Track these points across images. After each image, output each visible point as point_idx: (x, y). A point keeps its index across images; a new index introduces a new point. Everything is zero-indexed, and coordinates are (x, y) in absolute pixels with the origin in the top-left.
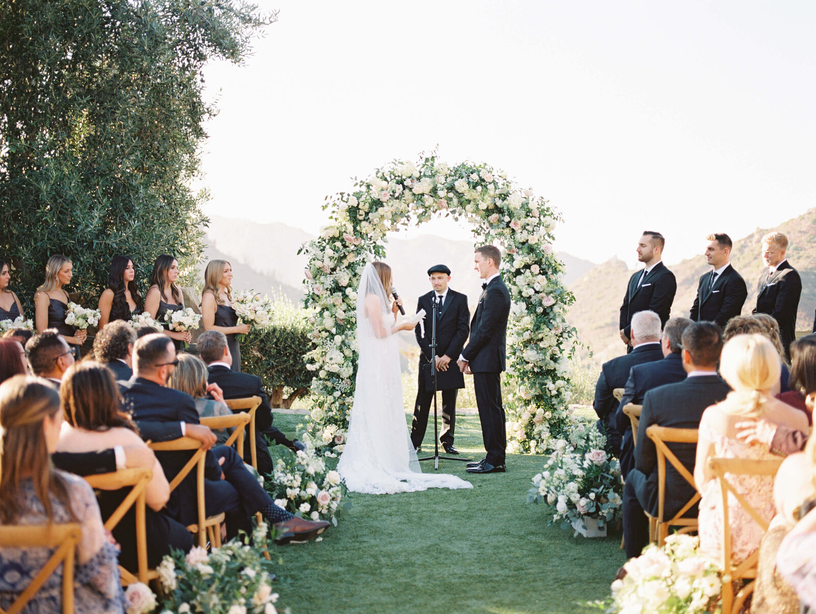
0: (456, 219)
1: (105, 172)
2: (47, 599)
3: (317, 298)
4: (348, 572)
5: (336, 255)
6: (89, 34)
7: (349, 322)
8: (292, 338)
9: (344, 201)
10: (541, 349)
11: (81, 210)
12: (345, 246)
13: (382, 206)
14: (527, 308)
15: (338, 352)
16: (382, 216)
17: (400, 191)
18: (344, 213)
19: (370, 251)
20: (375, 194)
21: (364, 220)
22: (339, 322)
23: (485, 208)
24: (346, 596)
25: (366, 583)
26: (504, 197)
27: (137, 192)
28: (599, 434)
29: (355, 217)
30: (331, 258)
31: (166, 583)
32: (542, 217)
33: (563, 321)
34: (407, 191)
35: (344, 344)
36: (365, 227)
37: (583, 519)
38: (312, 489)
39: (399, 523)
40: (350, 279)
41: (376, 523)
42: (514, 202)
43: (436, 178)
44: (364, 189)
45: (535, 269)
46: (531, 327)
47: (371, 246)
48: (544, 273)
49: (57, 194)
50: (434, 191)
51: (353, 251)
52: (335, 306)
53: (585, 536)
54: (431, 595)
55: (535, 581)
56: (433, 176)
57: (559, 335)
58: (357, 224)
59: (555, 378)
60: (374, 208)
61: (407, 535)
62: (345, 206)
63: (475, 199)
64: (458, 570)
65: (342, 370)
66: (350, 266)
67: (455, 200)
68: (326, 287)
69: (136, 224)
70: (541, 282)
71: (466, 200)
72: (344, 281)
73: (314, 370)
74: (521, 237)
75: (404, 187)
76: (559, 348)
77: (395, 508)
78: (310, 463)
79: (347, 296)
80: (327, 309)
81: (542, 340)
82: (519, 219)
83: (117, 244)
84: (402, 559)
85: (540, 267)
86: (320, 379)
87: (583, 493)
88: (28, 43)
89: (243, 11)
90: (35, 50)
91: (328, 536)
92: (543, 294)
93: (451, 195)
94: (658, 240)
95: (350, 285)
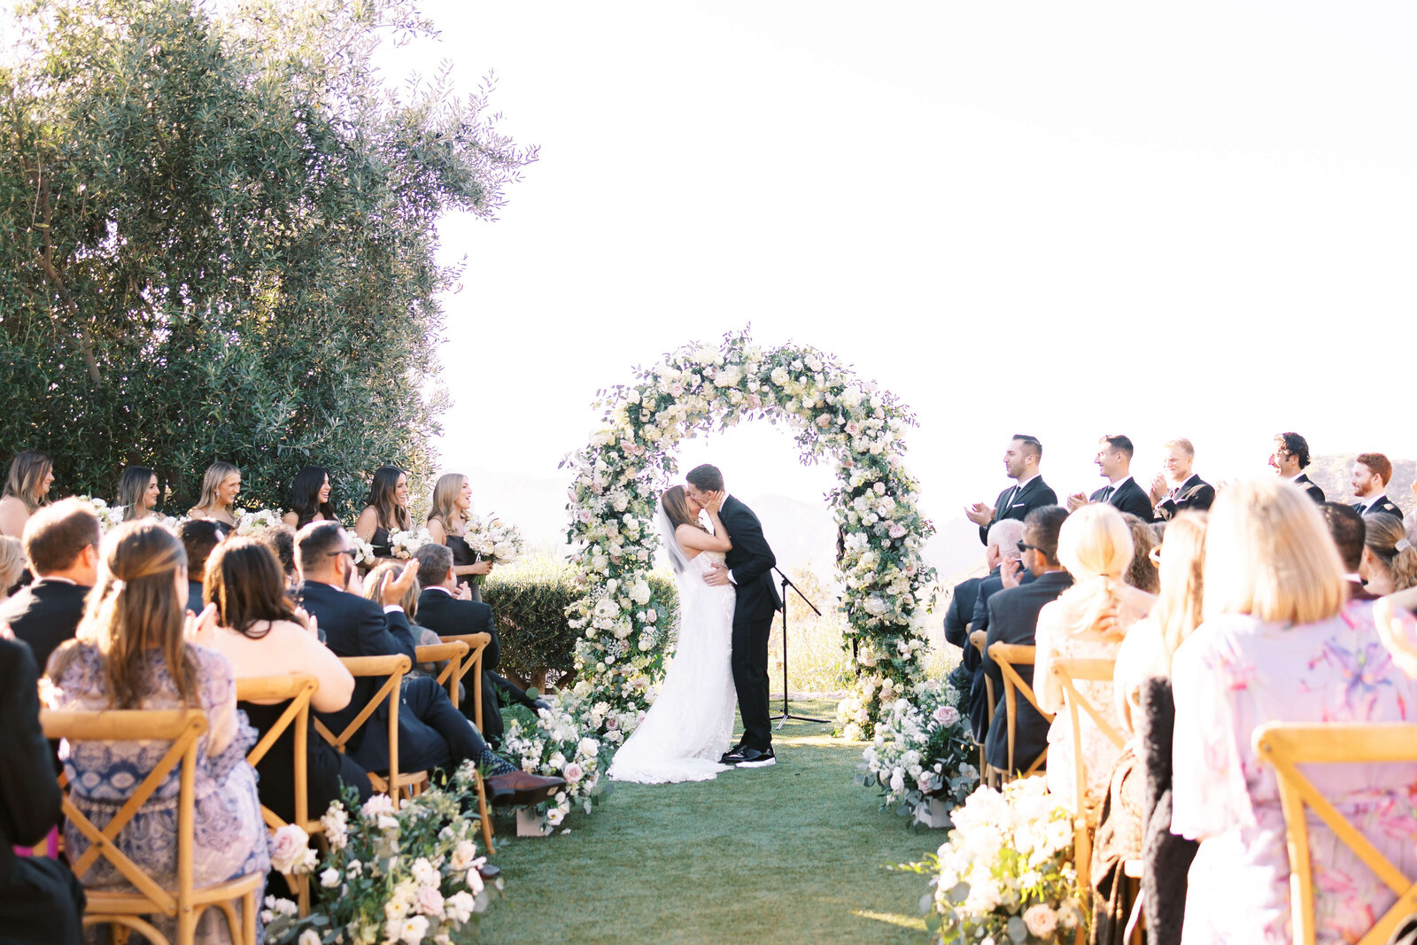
0: (774, 422)
1: (298, 354)
2: (161, 813)
3: (583, 528)
4: (600, 865)
5: (611, 470)
6: (282, 170)
7: (627, 561)
8: (557, 600)
9: (623, 397)
10: (889, 597)
11: (262, 402)
12: (622, 457)
13: (674, 403)
14: (869, 542)
15: (612, 602)
16: (673, 418)
17: (698, 384)
18: (622, 413)
19: (658, 466)
20: (664, 388)
21: (649, 422)
22: (614, 561)
23: (811, 405)
24: (592, 890)
25: (622, 876)
26: (837, 391)
27: (341, 383)
28: (950, 686)
29: (637, 419)
30: (604, 473)
31: (333, 839)
32: (888, 419)
33: (918, 558)
34: (707, 384)
35: (620, 592)
36: (650, 432)
37: (927, 801)
38: (558, 761)
39: (679, 814)
40: (629, 503)
41: (648, 814)
42: (850, 398)
43: (746, 366)
44: (650, 381)
45: (880, 487)
46: (875, 567)
47: (659, 458)
48: (890, 492)
49: (230, 382)
50: (743, 384)
51: (633, 464)
52: (608, 539)
53: (930, 826)
54: (707, 887)
55: (852, 871)
56: (741, 363)
57: (913, 577)
58: (639, 427)
59: (909, 637)
60: (663, 405)
61: (687, 827)
62: (623, 404)
63: (797, 395)
64: (751, 863)
65: (617, 626)
66: (630, 485)
67: (772, 396)
68: (596, 512)
69: (335, 422)
70: (887, 506)
71: (787, 395)
72: (621, 505)
73: (578, 627)
74: (860, 445)
75: (703, 379)
76: (914, 595)
77: (676, 799)
78: (557, 727)
79: (625, 525)
80: (598, 544)
81: (890, 584)
82: (858, 420)
83: (310, 450)
84: (676, 851)
85: (886, 485)
86: (588, 640)
87: (926, 765)
88: (199, 182)
89: (492, 146)
90: (208, 189)
91: (579, 828)
92: (890, 522)
93: (766, 388)
94: (1032, 447)
95: (628, 511)
